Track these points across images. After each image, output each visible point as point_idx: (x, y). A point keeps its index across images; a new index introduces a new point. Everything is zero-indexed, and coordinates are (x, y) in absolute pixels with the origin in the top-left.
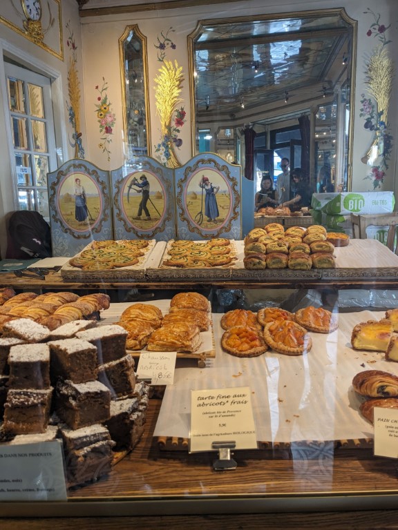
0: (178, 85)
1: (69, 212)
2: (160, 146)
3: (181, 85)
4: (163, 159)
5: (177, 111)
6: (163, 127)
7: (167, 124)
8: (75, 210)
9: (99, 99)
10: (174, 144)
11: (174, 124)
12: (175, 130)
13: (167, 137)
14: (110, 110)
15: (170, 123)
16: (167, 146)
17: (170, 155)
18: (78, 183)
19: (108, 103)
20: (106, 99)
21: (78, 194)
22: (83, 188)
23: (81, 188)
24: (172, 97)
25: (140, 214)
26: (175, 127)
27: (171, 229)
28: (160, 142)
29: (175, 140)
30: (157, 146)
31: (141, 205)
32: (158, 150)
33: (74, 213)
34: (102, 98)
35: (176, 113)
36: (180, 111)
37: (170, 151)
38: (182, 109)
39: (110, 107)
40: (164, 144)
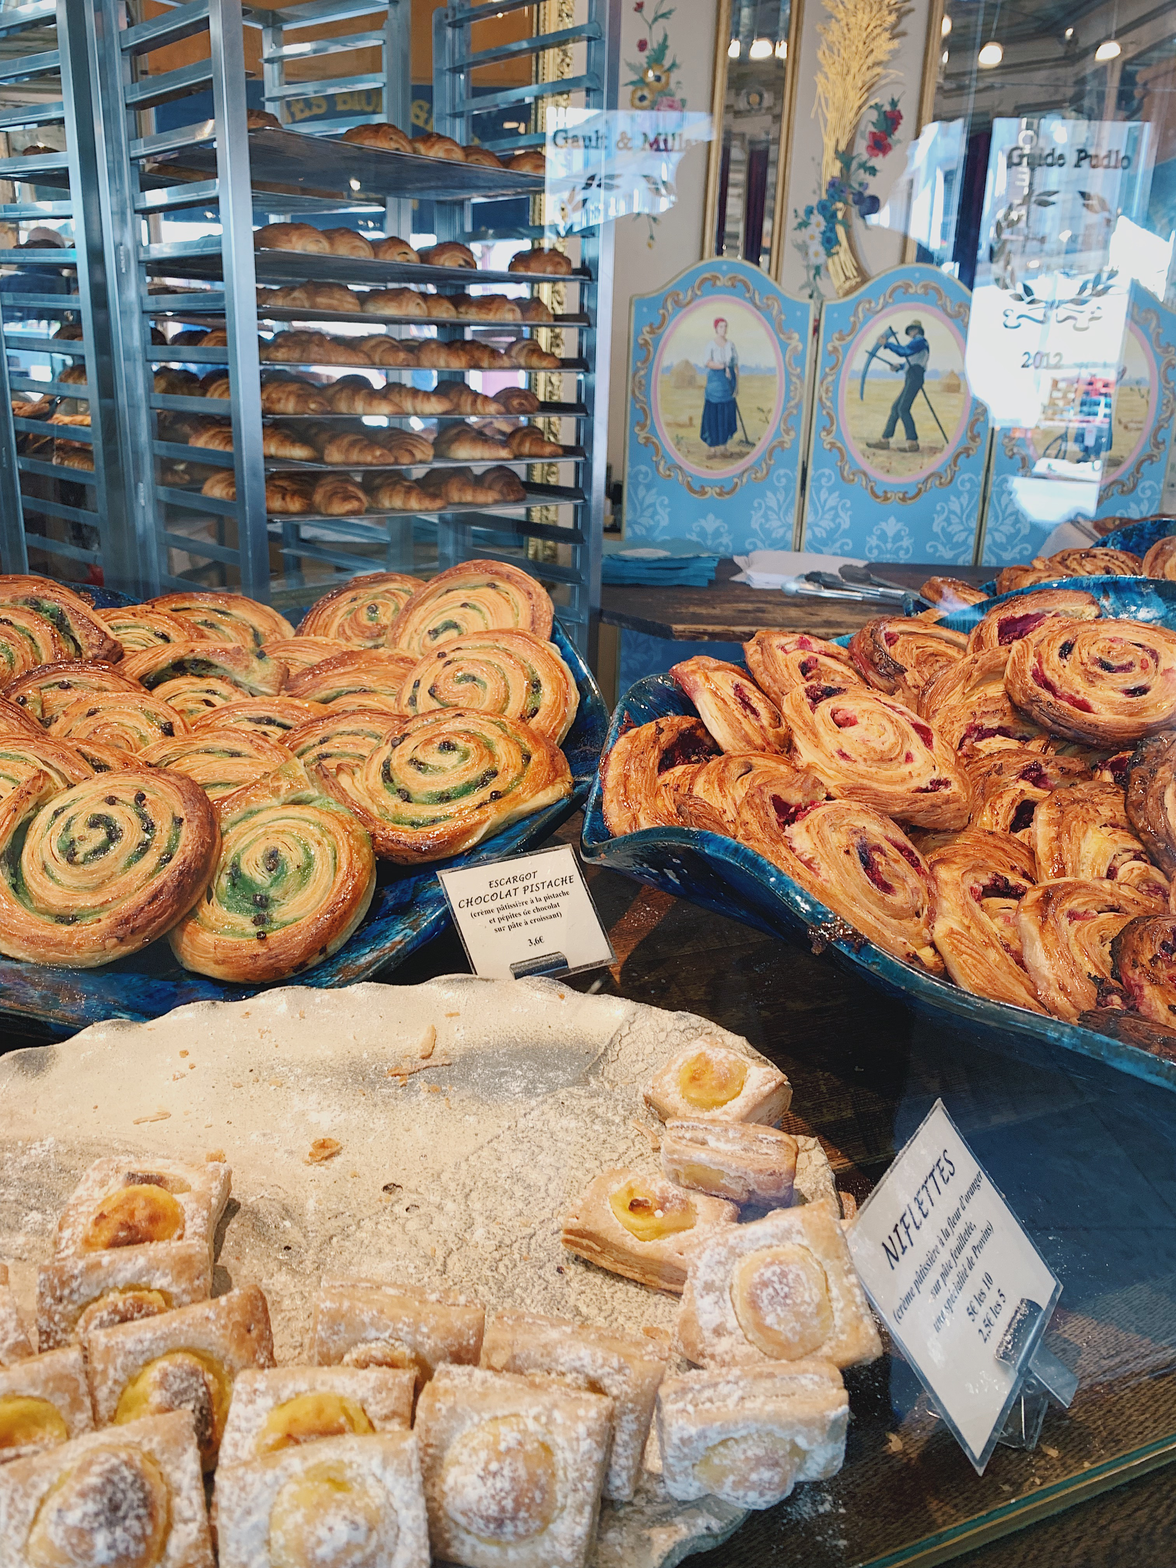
0: (894, 26)
1: (684, 418)
2: (809, 211)
3: (900, 28)
4: (816, 254)
5: (877, 107)
6: (829, 154)
7: (842, 147)
8: (701, 411)
9: (642, 45)
10: (855, 210)
11: (861, 148)
12: (863, 166)
13: (837, 188)
14: (672, 85)
15: (851, 144)
16: (834, 215)
17: (838, 243)
18: (721, 329)
19: (667, 63)
20: (663, 47)
21: (718, 364)
22: (733, 349)
23: (728, 347)
24: (870, 61)
25: (890, 432)
26: (865, 156)
27: (970, 480)
28: (814, 202)
29: (859, 198)
30: (801, 213)
31: (895, 407)
32: (804, 225)
33: (698, 422)
34: (653, 44)
35: (874, 116)
36: (887, 108)
37: (840, 230)
38: (894, 103)
39: (674, 76)
40: (823, 208)
